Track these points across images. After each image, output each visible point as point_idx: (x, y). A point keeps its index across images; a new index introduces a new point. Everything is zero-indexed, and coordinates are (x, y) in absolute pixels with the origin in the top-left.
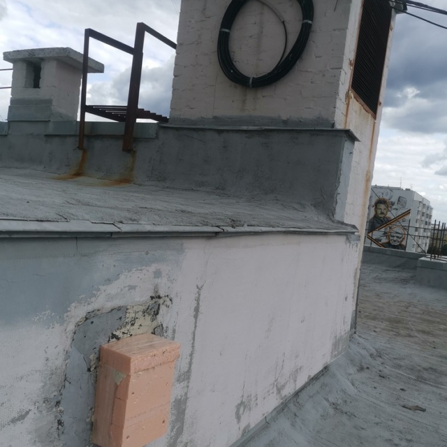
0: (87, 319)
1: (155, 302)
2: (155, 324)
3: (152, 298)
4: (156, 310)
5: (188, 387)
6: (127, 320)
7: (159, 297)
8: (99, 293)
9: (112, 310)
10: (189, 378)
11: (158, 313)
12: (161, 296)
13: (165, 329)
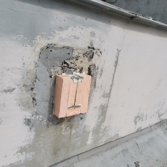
0: (48, 48)
1: (91, 51)
2: (90, 63)
3: (89, 48)
4: (91, 55)
5: (108, 101)
6: (73, 56)
7: (93, 49)
8: (55, 34)
9: (64, 47)
10: (109, 97)
11: (92, 58)
12: (95, 48)
13: (96, 67)
